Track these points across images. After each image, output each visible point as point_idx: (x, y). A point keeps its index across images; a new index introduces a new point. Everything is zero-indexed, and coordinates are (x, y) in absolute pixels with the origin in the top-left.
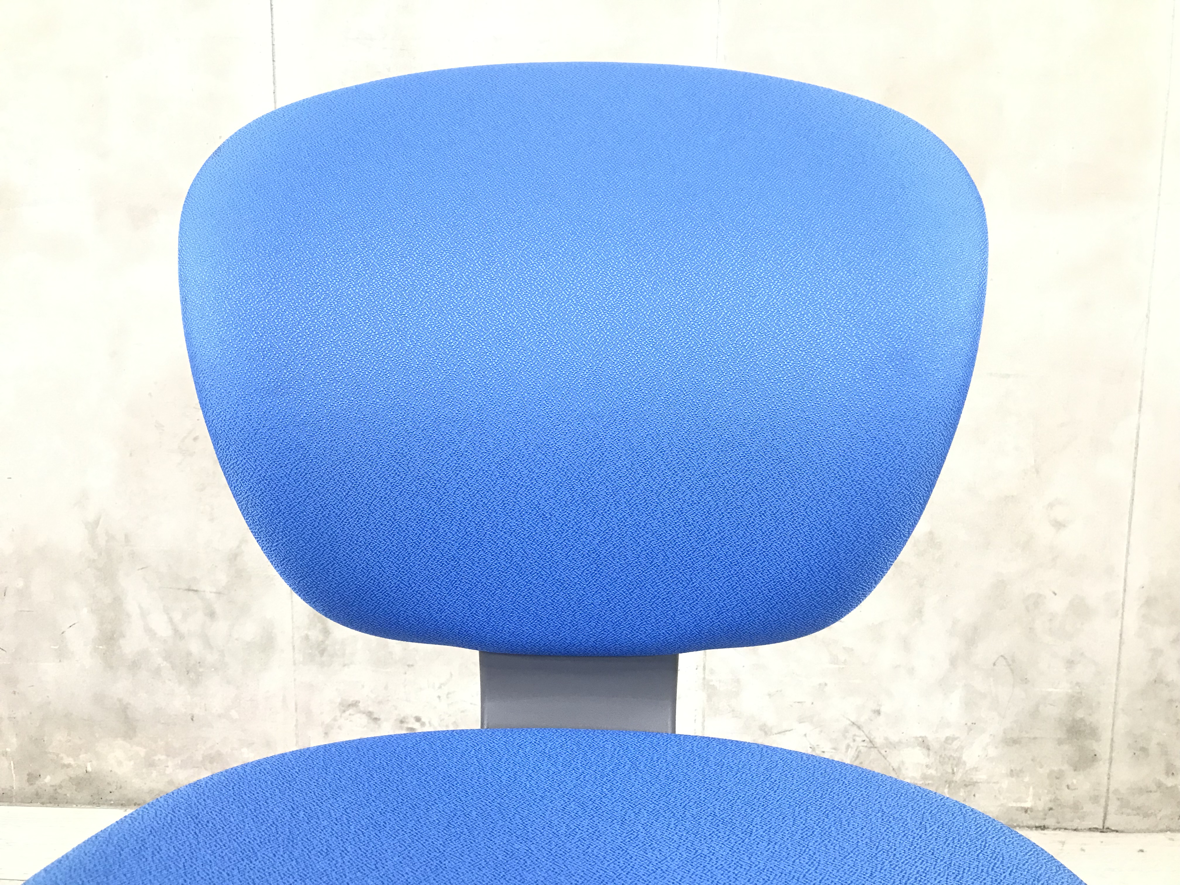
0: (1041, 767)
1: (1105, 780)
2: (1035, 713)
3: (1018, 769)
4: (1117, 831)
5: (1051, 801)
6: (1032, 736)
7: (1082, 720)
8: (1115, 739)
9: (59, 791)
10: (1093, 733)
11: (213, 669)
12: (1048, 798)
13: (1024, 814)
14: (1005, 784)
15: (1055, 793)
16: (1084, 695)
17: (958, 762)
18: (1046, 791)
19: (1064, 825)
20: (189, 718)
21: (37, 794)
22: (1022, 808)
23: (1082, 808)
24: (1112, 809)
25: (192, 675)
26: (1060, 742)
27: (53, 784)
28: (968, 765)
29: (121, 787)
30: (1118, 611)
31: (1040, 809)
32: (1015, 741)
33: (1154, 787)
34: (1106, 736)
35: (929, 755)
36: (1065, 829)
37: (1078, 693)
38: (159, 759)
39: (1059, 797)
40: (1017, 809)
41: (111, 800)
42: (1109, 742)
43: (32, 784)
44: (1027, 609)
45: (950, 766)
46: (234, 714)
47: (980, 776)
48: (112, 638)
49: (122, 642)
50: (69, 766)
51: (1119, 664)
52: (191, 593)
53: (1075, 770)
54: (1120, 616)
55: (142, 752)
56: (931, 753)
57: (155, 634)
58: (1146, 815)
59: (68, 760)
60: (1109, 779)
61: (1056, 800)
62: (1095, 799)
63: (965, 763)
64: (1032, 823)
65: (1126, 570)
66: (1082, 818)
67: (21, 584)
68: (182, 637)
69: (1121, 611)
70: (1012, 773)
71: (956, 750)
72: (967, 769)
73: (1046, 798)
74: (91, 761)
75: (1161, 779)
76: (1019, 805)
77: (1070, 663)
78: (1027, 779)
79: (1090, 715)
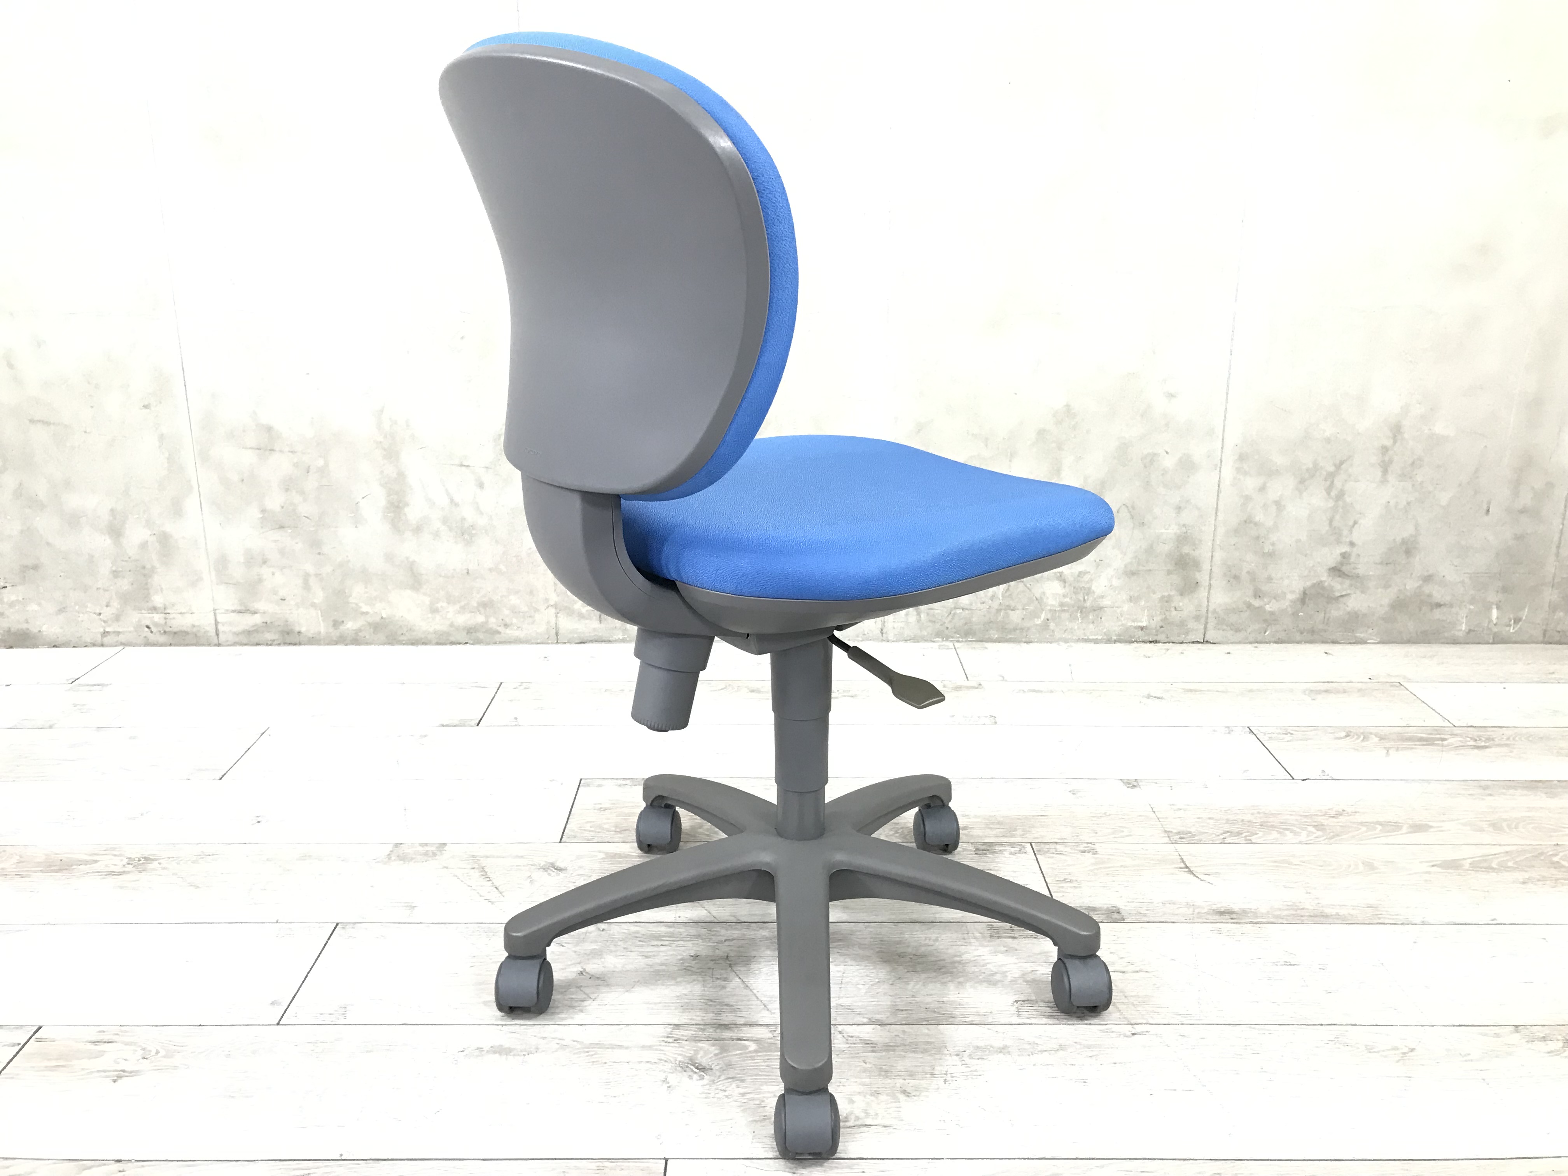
0: (1154, 593)
1: (1205, 603)
2: (1150, 550)
3: (1136, 595)
4: (1215, 643)
5: (1161, 620)
6: (1148, 569)
7: (1187, 554)
8: (1213, 569)
9: (360, 634)
10: (1196, 565)
11: (484, 531)
12: (1159, 618)
13: (1140, 632)
14: (1126, 608)
15: (1165, 614)
16: (1189, 534)
17: (1088, 591)
18: (1158, 613)
19: (1173, 639)
20: (466, 571)
21: (341, 637)
22: (1139, 626)
23: (1187, 626)
24: (1210, 626)
25: (466, 537)
26: (1169, 573)
27: (355, 629)
28: (1096, 594)
29: (410, 629)
30: (1216, 465)
31: (1154, 626)
32: (1133, 573)
33: (1245, 608)
34: (1206, 566)
35: (1065, 587)
36: (1173, 643)
37: (1184, 533)
38: (442, 607)
39: (1168, 617)
40: (1136, 627)
41: (403, 640)
42: (1209, 572)
43: (336, 629)
44: (1145, 467)
45: (1082, 594)
46: (502, 567)
47: (1106, 602)
48: (398, 507)
49: (407, 510)
50: (367, 613)
51: (1217, 509)
52: (464, 468)
53: (1181, 595)
54: (1218, 469)
55: (427, 600)
56: (1067, 585)
57: (434, 503)
58: (1238, 630)
59: (365, 608)
60: (1208, 602)
61: (1165, 619)
62: (1197, 618)
63: (1094, 592)
64: (1146, 638)
65: (1224, 431)
66: (1187, 633)
67: (321, 462)
68: (457, 505)
69: (1219, 466)
70: (1131, 599)
71: (1088, 582)
72: (1095, 597)
73: (1158, 619)
74: (385, 609)
75: (1251, 601)
76: (1136, 624)
77: (1179, 509)
78: (1143, 603)
79: (1194, 550)
